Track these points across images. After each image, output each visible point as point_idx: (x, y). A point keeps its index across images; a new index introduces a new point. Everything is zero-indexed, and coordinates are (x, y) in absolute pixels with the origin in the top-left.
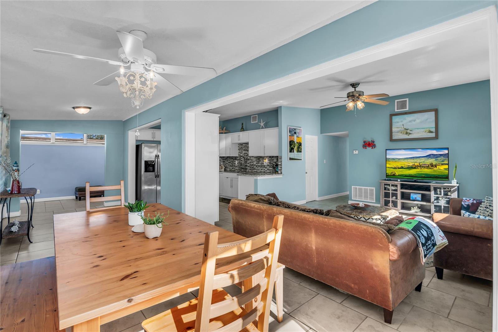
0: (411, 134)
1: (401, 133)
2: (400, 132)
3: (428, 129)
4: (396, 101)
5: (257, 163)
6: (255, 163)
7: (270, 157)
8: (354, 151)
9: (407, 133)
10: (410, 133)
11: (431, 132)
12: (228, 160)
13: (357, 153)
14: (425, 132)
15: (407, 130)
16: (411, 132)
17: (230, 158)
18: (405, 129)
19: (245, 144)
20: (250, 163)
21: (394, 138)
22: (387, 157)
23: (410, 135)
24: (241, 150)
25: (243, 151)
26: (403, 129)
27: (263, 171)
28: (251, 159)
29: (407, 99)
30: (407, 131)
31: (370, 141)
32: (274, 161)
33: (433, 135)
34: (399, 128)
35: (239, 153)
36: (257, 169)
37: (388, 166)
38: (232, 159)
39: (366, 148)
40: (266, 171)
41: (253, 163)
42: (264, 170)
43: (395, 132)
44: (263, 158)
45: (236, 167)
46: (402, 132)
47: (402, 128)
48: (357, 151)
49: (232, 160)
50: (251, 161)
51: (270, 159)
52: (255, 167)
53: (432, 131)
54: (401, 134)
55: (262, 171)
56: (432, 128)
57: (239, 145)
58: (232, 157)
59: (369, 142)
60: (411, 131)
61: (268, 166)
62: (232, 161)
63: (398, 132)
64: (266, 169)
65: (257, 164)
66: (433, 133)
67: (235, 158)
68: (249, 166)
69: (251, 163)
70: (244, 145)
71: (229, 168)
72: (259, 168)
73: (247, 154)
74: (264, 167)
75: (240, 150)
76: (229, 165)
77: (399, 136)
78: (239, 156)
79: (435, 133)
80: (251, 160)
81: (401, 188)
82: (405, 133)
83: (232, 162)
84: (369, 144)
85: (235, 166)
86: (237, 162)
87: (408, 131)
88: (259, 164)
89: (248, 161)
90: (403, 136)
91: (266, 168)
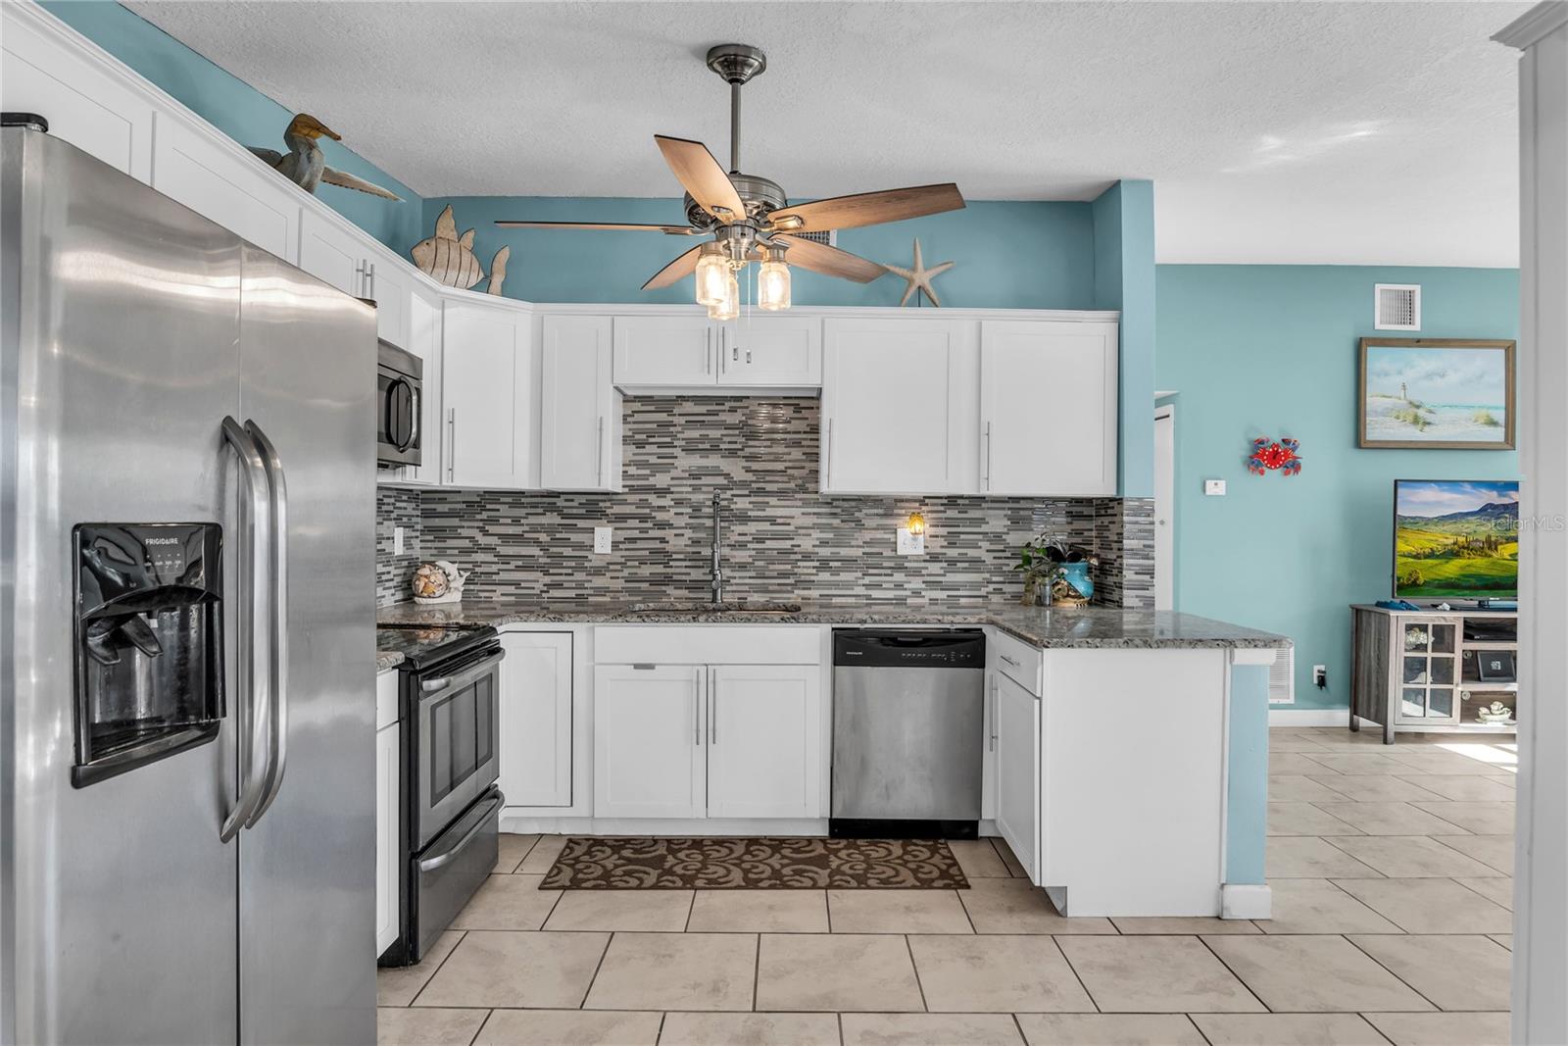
0: (1429, 424)
1: (1398, 418)
2: (1395, 414)
3: (1484, 412)
4: (1378, 287)
5: (824, 543)
6: (807, 544)
7: (952, 501)
8: (1210, 484)
9: (1416, 421)
10: (1428, 421)
11: (1493, 423)
12: (494, 521)
13: (1223, 493)
14: (1476, 421)
15: (1418, 407)
16: (1429, 418)
17: (512, 505)
18: (1411, 403)
19: (698, 400)
20: (761, 541)
21: (1373, 433)
22: (1399, 513)
23: (1427, 428)
24: (653, 449)
25: (677, 452)
26: (1405, 402)
27: (890, 594)
28: (769, 512)
29: (1417, 289)
30: (1416, 410)
31: (1277, 440)
32: (984, 528)
33: (1498, 435)
34: (1390, 397)
35: (632, 470)
36: (836, 585)
37: (1401, 547)
38: (552, 508)
39: (1262, 473)
40: (917, 593)
41: (787, 544)
42: (899, 586)
43: (1376, 413)
44: (889, 507)
45: (598, 572)
46: (1402, 415)
47: (1400, 399)
48: (1222, 484)
49: (553, 519)
50: (766, 526)
51: (952, 513)
52: (806, 568)
53: (1496, 419)
54: (1397, 422)
55: (875, 594)
56: (1497, 408)
57: (637, 406)
58: (558, 495)
59: (1277, 446)
60: (1431, 412)
61: (934, 558)
62: (550, 530)
63: (1385, 413)
64: (916, 583)
65: (825, 552)
66: (1499, 428)
67: (594, 505)
68: (743, 566)
69: (769, 544)
70: (689, 407)
71: (517, 584)
72: (844, 576)
73: (721, 481)
74: (900, 568)
75: (640, 445)
76: (505, 559)
77: (1392, 431)
78: (633, 490)
79: (1504, 429)
80: (772, 521)
81: (1468, 637)
82: (1410, 418)
83: (543, 537)
84: (1272, 456)
85: (580, 568)
86: (603, 538)
87: (1421, 413)
88: (844, 552)
89: (738, 528)
90: (1403, 429)
91: (917, 573)
